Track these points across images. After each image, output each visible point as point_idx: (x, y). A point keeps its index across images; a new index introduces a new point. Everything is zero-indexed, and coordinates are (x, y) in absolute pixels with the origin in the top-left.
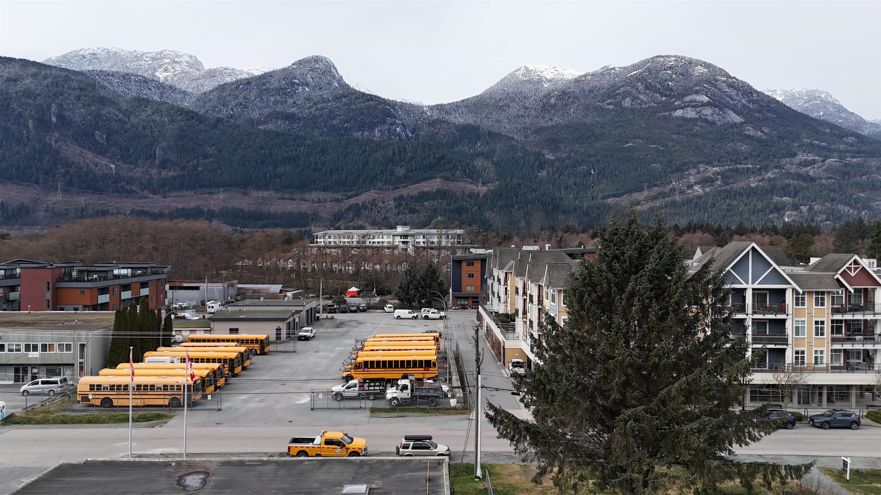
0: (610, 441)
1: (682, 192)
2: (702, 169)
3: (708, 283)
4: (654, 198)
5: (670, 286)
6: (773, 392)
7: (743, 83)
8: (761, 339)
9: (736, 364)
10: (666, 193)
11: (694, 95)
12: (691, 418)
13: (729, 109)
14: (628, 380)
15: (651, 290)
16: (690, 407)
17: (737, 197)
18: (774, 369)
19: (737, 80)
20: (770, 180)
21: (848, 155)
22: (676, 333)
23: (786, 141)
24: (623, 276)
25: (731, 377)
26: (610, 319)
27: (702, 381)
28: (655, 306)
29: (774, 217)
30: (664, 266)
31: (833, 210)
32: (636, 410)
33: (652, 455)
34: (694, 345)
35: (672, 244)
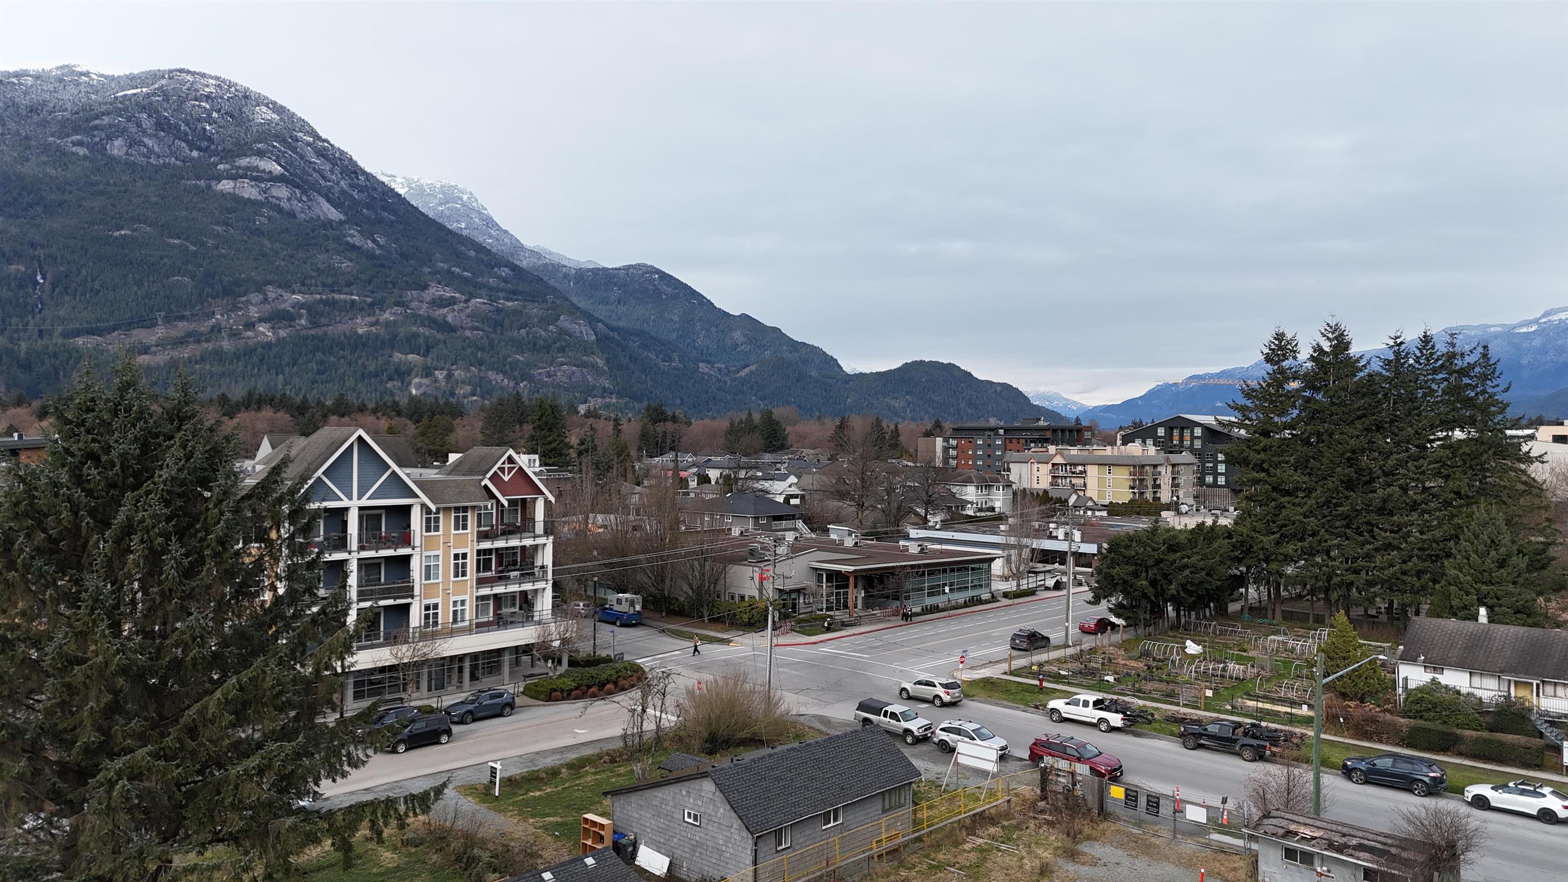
0: (76, 830)
1: (235, 335)
2: (271, 295)
3: (280, 501)
4: (179, 342)
5: (208, 509)
6: (390, 678)
7: (342, 153)
8: (372, 592)
9: (328, 640)
10: (201, 334)
11: (254, 157)
12: (244, 750)
13: (320, 194)
14: (117, 702)
15: (168, 519)
16: (244, 731)
17: (335, 349)
18: (392, 640)
19: (332, 145)
20: (387, 324)
21: (501, 295)
22: (218, 598)
23: (412, 262)
24: (107, 493)
25: (319, 664)
26: (77, 582)
27: (267, 679)
28: (176, 549)
29: (394, 386)
30: (195, 472)
31: (481, 378)
32: (133, 757)
33: (166, 838)
34: (254, 616)
35: (211, 430)
